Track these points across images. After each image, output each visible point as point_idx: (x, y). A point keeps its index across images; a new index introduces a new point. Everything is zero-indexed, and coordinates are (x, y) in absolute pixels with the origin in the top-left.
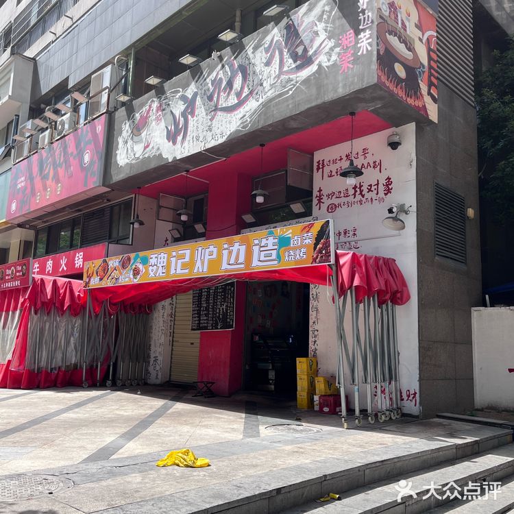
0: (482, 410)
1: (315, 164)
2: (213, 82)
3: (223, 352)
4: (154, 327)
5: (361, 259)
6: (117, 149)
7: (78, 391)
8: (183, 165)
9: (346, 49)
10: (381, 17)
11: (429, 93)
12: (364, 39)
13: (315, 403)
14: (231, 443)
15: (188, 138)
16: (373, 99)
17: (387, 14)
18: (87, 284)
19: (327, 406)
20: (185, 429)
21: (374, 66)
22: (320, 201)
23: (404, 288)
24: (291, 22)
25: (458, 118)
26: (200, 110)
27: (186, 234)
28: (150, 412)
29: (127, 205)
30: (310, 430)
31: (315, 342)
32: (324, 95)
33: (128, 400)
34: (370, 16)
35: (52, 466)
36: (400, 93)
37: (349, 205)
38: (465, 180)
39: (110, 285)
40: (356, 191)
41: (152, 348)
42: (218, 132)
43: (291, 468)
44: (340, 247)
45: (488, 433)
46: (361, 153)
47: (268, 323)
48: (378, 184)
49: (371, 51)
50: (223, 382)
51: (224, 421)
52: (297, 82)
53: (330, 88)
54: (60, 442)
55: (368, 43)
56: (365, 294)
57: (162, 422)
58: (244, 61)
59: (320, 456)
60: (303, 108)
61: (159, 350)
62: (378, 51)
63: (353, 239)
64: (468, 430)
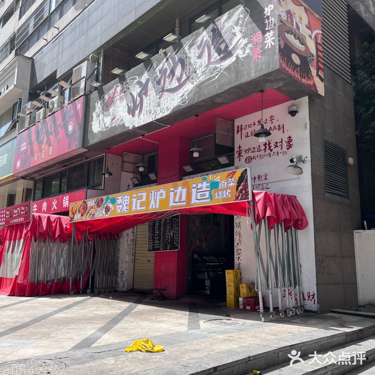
0: (364, 306)
1: (236, 128)
2: (160, 71)
3: (171, 266)
4: (121, 249)
5: (271, 197)
6: (92, 120)
7: (67, 297)
8: (140, 131)
9: (256, 45)
10: (281, 21)
11: (318, 75)
12: (269, 37)
13: (240, 303)
14: (179, 334)
15: (143, 112)
16: (277, 80)
17: (285, 19)
18: (72, 219)
19: (249, 305)
21: (277, 57)
22: (240, 155)
23: (303, 217)
24: (216, 27)
25: (339, 92)
26: (152, 92)
27: (143, 181)
28: (119, 312)
29: (100, 161)
30: (237, 323)
31: (239, 258)
32: (241, 78)
33: (103, 303)
34: (273, 21)
35: (49, 353)
36: (296, 75)
37: (261, 157)
38: (346, 137)
39: (88, 218)
40: (266, 147)
41: (120, 265)
42: (165, 107)
43: (223, 351)
44: (255, 188)
45: (369, 323)
46: (269, 119)
47: (204, 245)
48: (282, 142)
49: (275, 46)
50: (172, 289)
51: (174, 318)
52: (221, 70)
53: (246, 73)
54: (55, 335)
55: (272, 40)
56: (274, 222)
57: (128, 319)
58: (182, 55)
59: (245, 343)
60: (226, 88)
61: (125, 266)
62: (280, 45)
63: (265, 182)
64: (354, 321)
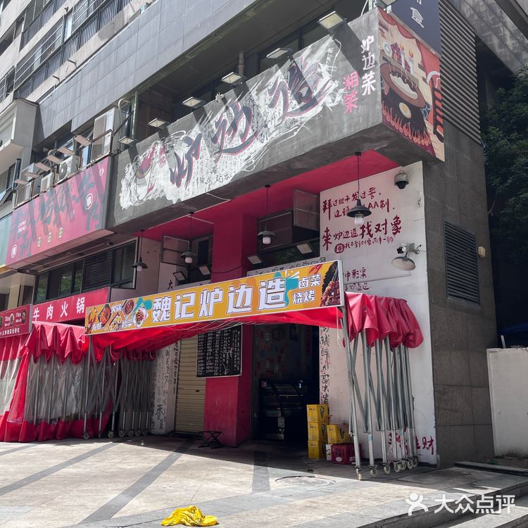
0: (502, 457)
1: (322, 205)
2: (217, 124)
3: (230, 398)
4: (158, 374)
5: (371, 301)
6: (120, 191)
7: (79, 443)
8: (187, 207)
9: (350, 90)
10: (384, 59)
11: (435, 132)
12: (368, 80)
13: (327, 453)
14: (240, 498)
15: (192, 180)
16: (379, 139)
17: (390, 55)
18: (89, 330)
19: (340, 456)
20: (192, 483)
21: (379, 107)
22: (327, 242)
23: (416, 330)
24: (294, 64)
25: (465, 156)
26: (205, 152)
27: (191, 276)
28: (154, 465)
29: (131, 248)
30: (323, 482)
31: (326, 387)
32: (329, 135)
33: (130, 452)
34: (373, 57)
36: (407, 133)
37: (357, 244)
38: (475, 217)
39: (112, 330)
40: (364, 231)
41: (156, 396)
42: (223, 173)
43: (303, 525)
44: (349, 288)
45: (510, 482)
46: (367, 193)
47: (277, 368)
48: (386, 224)
49: (376, 92)
50: (230, 430)
51: (233, 474)
52: (301, 123)
53: (335, 128)
54: (60, 501)
55: (372, 84)
56: (376, 337)
57: (167, 476)
58: (248, 102)
59: (334, 511)
60: (308, 149)
61: (163, 398)
62: (382, 91)
63: (362, 280)
64: (489, 479)
